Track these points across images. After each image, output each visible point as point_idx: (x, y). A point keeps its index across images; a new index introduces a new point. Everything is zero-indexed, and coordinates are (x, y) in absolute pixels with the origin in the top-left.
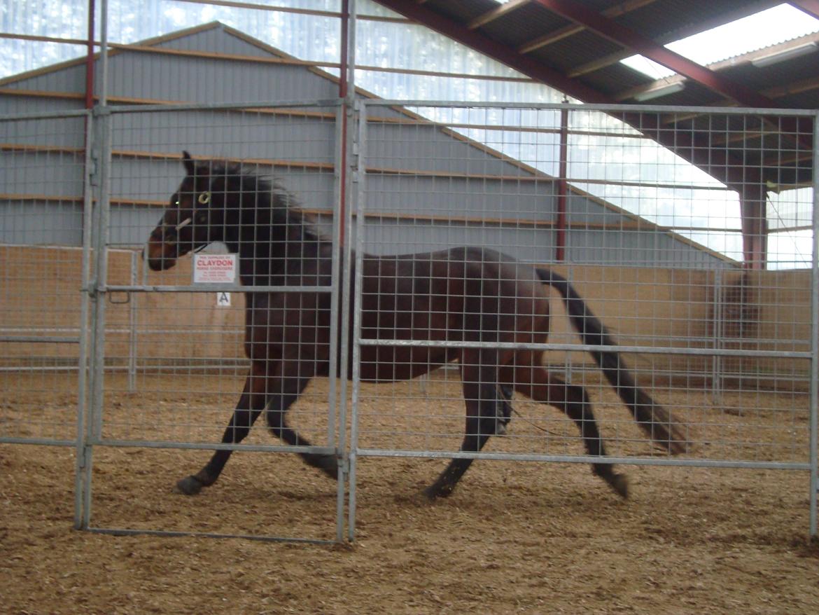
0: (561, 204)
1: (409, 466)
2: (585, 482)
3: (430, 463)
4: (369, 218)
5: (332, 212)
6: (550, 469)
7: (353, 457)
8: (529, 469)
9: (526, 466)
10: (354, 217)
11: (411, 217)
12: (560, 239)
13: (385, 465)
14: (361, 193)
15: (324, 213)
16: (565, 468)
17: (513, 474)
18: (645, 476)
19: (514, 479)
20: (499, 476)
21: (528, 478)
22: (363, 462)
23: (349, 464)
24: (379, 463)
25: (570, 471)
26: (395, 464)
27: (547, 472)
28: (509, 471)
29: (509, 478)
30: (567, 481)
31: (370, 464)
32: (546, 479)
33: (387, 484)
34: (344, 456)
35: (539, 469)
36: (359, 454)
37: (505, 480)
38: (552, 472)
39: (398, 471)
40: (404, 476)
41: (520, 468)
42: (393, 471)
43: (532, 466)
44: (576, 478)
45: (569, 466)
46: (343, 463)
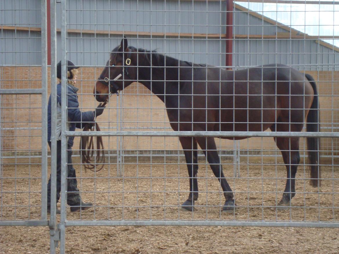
0: (229, 19)
1: (109, 235)
2: (252, 244)
3: (126, 232)
4: (70, 34)
5: (40, 29)
6: (223, 234)
7: (62, 227)
8: (207, 235)
9: (204, 232)
10: (59, 33)
11: (105, 33)
12: (228, 47)
13: (90, 235)
14: (64, 12)
15: (33, 30)
16: (236, 233)
17: (194, 239)
18: (301, 238)
19: (195, 242)
20: (182, 240)
21: (206, 242)
22: (72, 233)
23: (60, 233)
24: (85, 233)
25: (240, 235)
26: (97, 234)
27: (221, 237)
28: (191, 236)
29: (191, 242)
30: (238, 243)
31: (76, 235)
32: (220, 242)
33: (91, 250)
34: (56, 228)
35: (215, 234)
36: (67, 224)
37: (187, 244)
38: (225, 236)
39: (100, 239)
40: (105, 242)
41: (199, 233)
42: (96, 239)
43: (209, 232)
44: (245, 241)
45: (239, 231)
46: (55, 232)
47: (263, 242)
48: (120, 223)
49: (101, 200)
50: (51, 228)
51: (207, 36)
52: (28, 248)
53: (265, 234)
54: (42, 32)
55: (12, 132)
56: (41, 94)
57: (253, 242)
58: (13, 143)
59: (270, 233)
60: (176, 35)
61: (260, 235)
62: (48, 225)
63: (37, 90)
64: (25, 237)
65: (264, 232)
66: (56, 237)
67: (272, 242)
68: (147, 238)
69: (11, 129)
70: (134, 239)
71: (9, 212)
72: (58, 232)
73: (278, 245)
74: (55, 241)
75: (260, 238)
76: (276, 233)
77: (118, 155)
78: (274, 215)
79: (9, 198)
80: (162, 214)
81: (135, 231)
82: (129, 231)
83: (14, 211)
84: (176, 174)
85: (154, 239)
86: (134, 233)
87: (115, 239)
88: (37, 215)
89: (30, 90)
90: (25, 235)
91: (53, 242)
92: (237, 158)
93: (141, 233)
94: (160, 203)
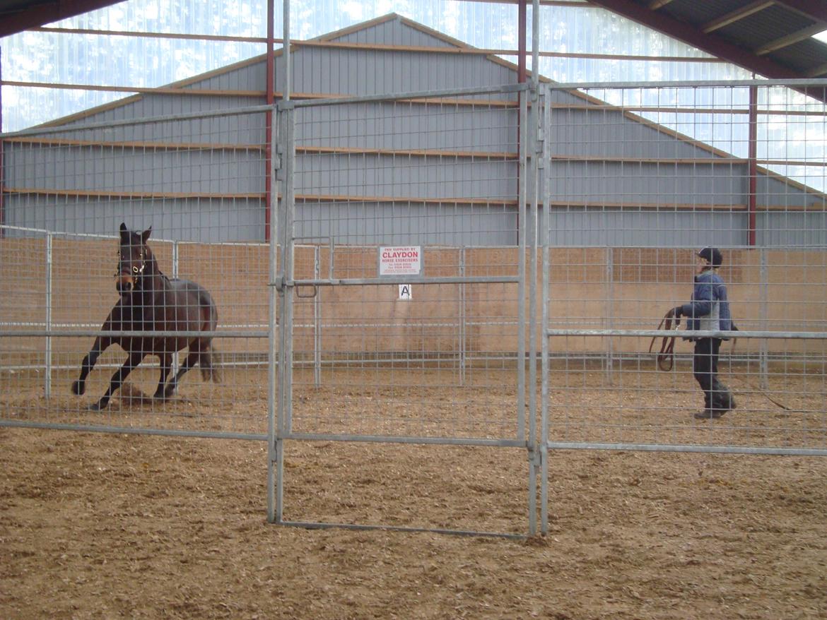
0: (752, 186)
1: (599, 459)
2: (786, 475)
3: (621, 456)
4: (554, 207)
5: (517, 201)
6: (748, 462)
7: (544, 450)
8: (726, 462)
9: (722, 459)
10: (540, 207)
13: (575, 458)
14: (547, 180)
17: (708, 467)
19: (710, 472)
20: (695, 469)
21: (725, 471)
22: (553, 455)
23: (541, 457)
24: (568, 456)
25: (770, 464)
26: (584, 457)
27: (745, 465)
28: (705, 464)
29: (705, 471)
30: (767, 475)
31: (558, 457)
32: (744, 472)
33: (577, 477)
34: (535, 449)
35: (736, 461)
36: (550, 446)
37: (700, 474)
38: (751, 465)
39: (588, 464)
40: (595, 469)
41: (716, 460)
42: (583, 464)
43: (728, 458)
44: (776, 471)
45: (768, 459)
46: (535, 456)
47: (801, 474)
48: (616, 447)
49: (588, 414)
50: (531, 450)
51: (731, 207)
52: (501, 472)
53: (803, 463)
54: (520, 206)
55: (478, 328)
56: (517, 282)
57: (788, 474)
58: (479, 341)
59: (809, 462)
60: (690, 206)
61: (797, 465)
62: (527, 446)
63: (513, 277)
64: (496, 458)
65: (801, 460)
66: (537, 461)
67: (813, 474)
68: (648, 465)
69: (477, 323)
70: (631, 465)
71: (476, 426)
72: (539, 455)
73: (820, 477)
74: (535, 466)
75: (796, 468)
76: (817, 462)
77: (607, 358)
78: (813, 438)
79: (475, 409)
80: (666, 434)
81: (633, 455)
82: (624, 455)
83: (482, 424)
84: (682, 383)
85: (657, 467)
86: (631, 458)
87: (607, 465)
88: (509, 431)
89: (504, 277)
90: (496, 455)
91: (533, 467)
92: (763, 363)
93: (640, 458)
94: (663, 420)
